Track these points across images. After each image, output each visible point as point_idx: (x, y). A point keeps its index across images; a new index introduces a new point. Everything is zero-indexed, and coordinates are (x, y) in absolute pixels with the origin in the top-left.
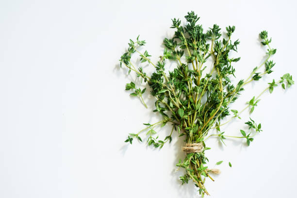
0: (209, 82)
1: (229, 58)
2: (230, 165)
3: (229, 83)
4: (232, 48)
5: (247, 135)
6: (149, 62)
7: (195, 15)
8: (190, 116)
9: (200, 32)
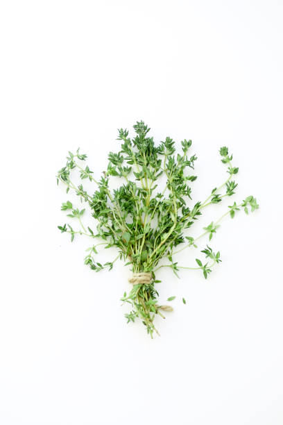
0: (160, 203)
1: (184, 176)
2: (184, 302)
3: (184, 205)
4: (188, 164)
5: (203, 265)
6: (91, 179)
7: (145, 125)
8: (138, 241)
9: (151, 145)
